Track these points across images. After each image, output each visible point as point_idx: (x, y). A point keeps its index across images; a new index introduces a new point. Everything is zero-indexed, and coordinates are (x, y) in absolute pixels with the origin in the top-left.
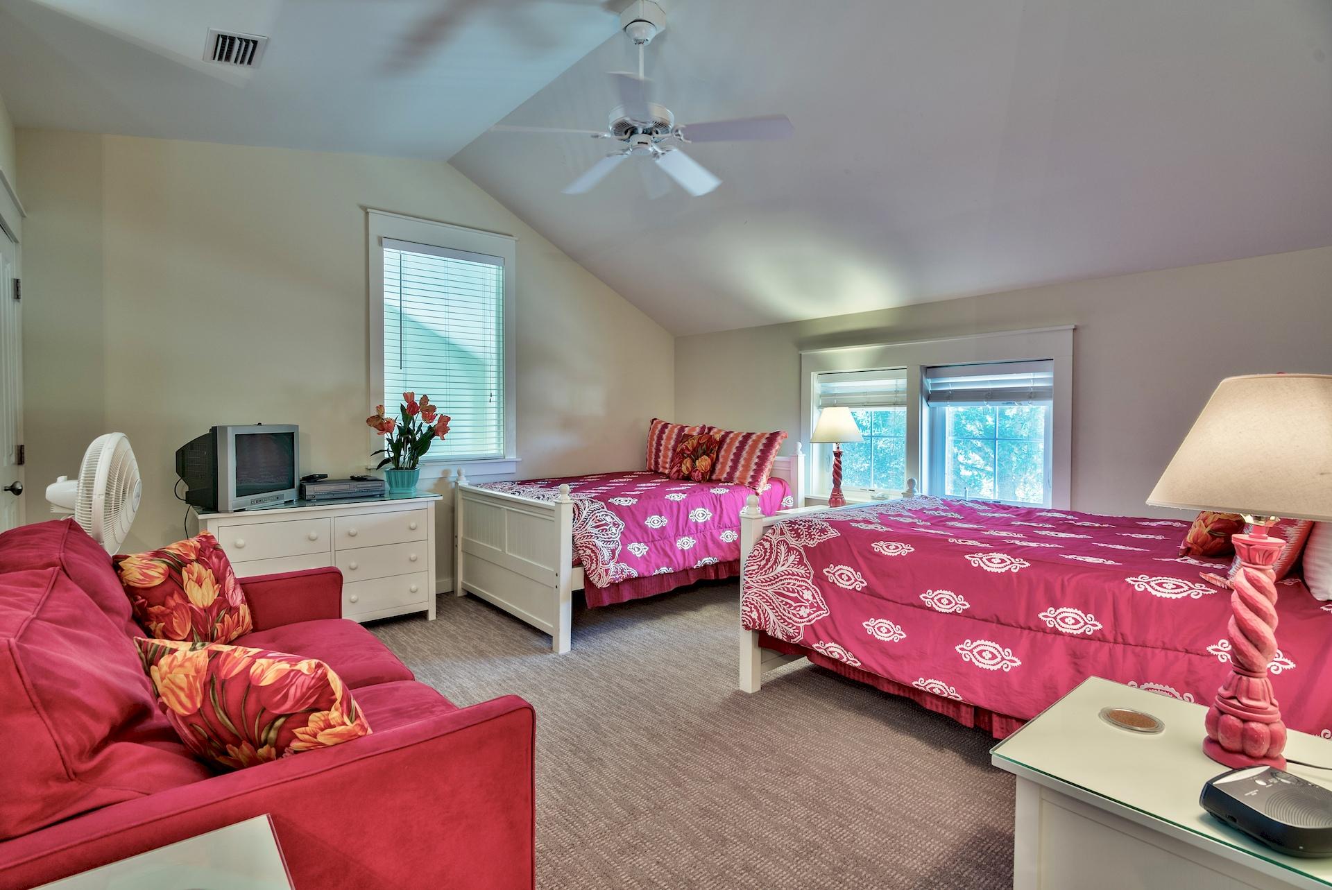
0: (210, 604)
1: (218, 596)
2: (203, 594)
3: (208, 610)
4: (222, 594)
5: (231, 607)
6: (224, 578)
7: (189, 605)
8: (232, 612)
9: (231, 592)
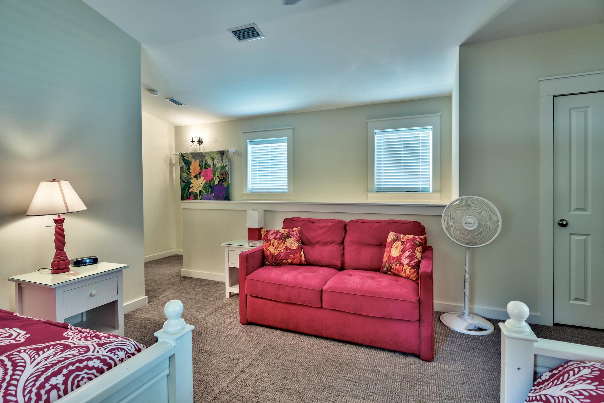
0: (395, 257)
1: (399, 256)
2: (395, 252)
3: (394, 258)
4: (401, 256)
5: (401, 263)
6: (405, 252)
7: (390, 253)
8: (401, 265)
9: (404, 258)
